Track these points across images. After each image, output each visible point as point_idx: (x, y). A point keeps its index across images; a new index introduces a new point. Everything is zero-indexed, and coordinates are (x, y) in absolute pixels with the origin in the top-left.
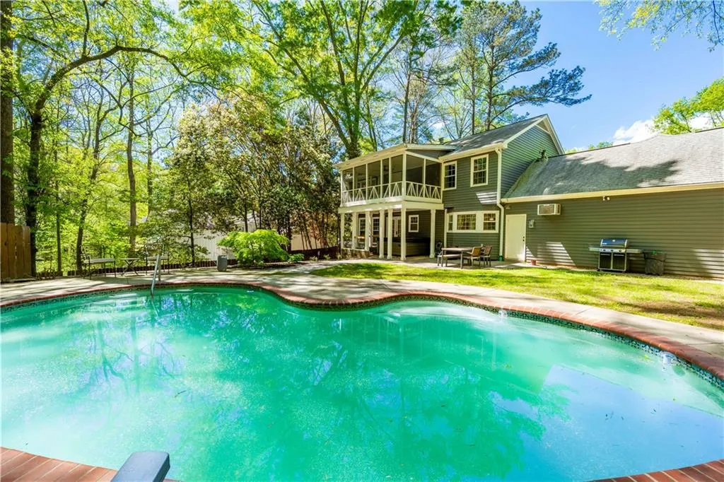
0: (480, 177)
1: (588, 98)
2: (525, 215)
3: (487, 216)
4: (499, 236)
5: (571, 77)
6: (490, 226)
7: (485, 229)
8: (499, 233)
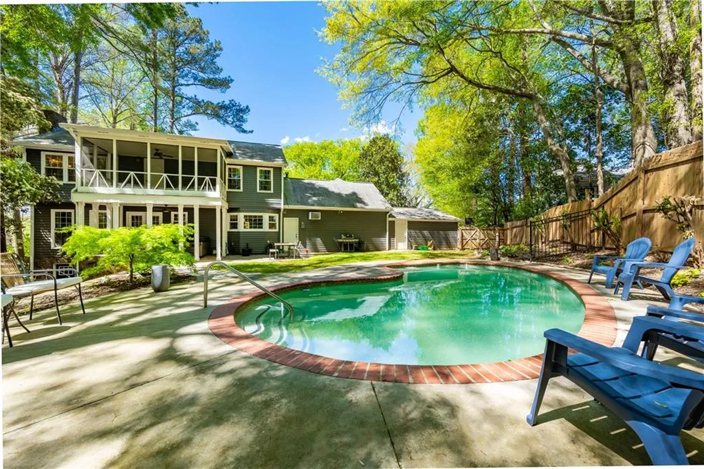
0: (265, 186)
1: (252, 132)
2: (298, 219)
3: (271, 219)
4: (280, 234)
5: (241, 110)
6: (272, 226)
7: (270, 228)
8: (279, 231)
